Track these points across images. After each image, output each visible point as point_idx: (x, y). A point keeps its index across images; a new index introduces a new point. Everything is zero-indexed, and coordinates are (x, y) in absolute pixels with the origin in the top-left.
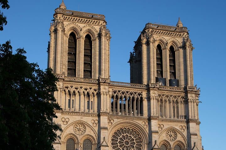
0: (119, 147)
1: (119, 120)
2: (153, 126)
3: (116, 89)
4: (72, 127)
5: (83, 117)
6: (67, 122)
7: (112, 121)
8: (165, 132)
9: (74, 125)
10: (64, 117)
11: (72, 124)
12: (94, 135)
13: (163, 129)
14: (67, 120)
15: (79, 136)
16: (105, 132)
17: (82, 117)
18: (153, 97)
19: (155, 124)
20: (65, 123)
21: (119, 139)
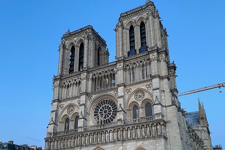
2: (119, 93)
5: (73, 100)
11: (66, 108)
13: (131, 92)
15: (70, 115)
16: (82, 107)
18: (119, 68)
19: (121, 90)
20: (62, 108)
21: (100, 110)
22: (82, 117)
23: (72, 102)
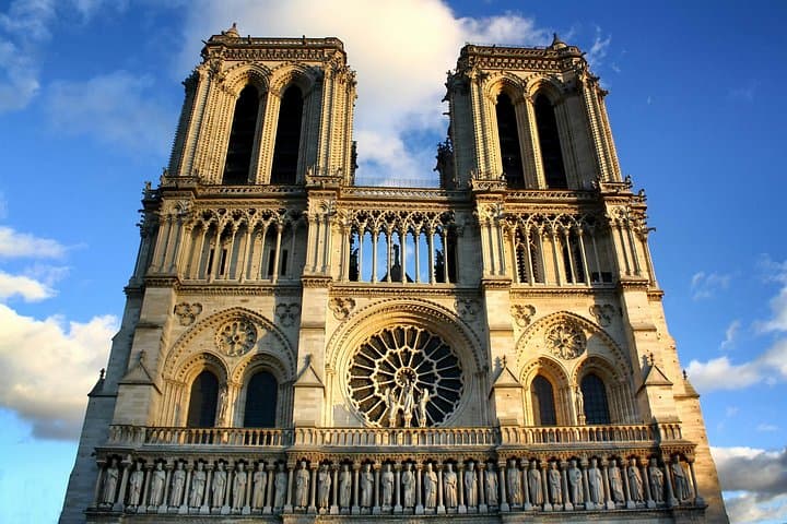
0: (376, 393)
1: (374, 300)
2: (492, 311)
3: (365, 209)
4: (210, 332)
5: (250, 298)
6: (193, 317)
7: (348, 306)
8: (542, 330)
9: (218, 324)
10: (187, 302)
11: (210, 321)
12: (284, 353)
13: (533, 319)
14: (195, 310)
15: (230, 359)
16: (314, 336)
17: (247, 298)
18: (488, 219)
19: (501, 302)
20: (188, 320)
21: (377, 366)
22: (315, 381)
23: (243, 306)
